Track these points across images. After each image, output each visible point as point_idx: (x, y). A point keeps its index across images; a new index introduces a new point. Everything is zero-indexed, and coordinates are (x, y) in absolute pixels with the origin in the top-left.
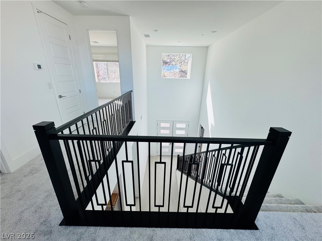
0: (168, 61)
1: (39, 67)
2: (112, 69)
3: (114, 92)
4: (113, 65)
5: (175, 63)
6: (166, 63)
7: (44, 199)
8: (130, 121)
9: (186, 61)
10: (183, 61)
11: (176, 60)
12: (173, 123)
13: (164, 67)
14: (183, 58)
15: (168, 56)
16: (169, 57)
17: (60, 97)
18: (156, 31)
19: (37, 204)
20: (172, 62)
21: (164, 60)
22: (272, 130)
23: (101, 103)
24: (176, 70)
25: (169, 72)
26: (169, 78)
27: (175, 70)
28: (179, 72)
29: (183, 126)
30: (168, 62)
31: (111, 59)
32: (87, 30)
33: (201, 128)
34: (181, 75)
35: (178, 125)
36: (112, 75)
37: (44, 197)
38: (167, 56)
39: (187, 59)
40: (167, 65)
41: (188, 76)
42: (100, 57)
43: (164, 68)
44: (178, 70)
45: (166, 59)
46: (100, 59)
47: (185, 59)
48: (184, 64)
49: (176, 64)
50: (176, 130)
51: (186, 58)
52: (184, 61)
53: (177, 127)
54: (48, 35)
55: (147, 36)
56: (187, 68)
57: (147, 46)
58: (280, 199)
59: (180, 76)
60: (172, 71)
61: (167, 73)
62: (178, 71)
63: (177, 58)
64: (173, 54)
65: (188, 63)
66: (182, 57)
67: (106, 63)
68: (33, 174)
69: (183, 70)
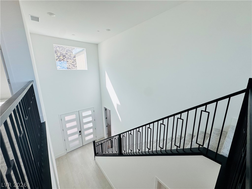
10: (62, 60)
12: (79, 114)
33: (105, 110)
35: (84, 114)
50: (83, 119)
53: (83, 115)
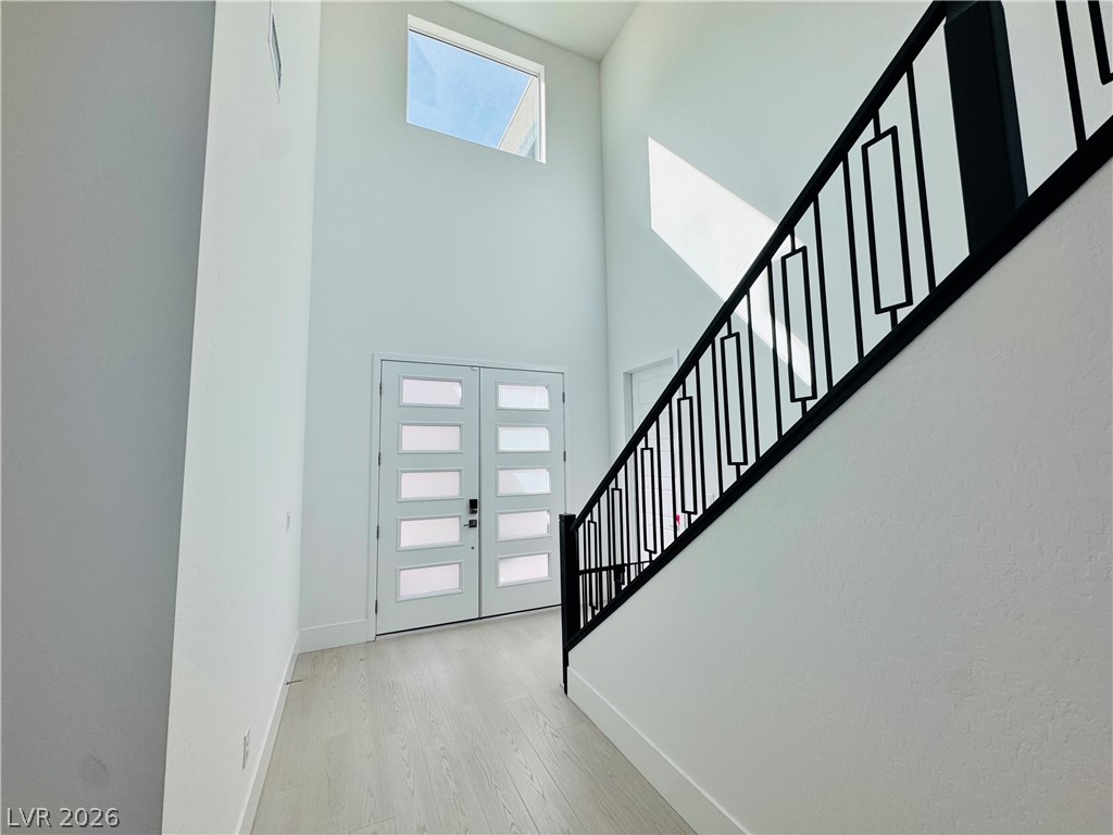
12: (479, 385)
35: (510, 397)
50: (501, 429)
53: (503, 404)
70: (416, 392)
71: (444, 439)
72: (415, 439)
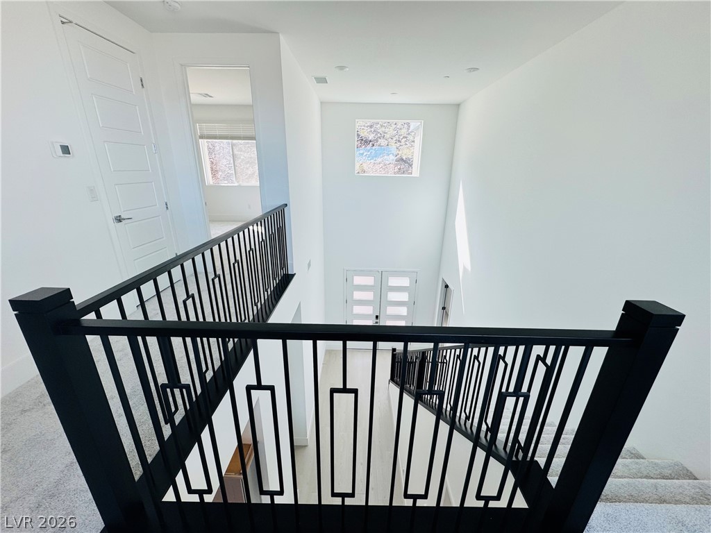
0: (371, 137)
1: (66, 150)
2: (245, 155)
3: (249, 207)
4: (249, 147)
5: (386, 142)
6: (366, 142)
7: (62, 472)
8: (281, 273)
9: (410, 138)
10: (404, 137)
11: (387, 136)
12: (381, 277)
13: (361, 152)
14: (404, 132)
15: (371, 127)
16: (373, 130)
17: (119, 219)
18: (342, 68)
19: (45, 486)
20: (380, 140)
21: (362, 135)
22: (630, 307)
23: (217, 231)
24: (388, 157)
25: (372, 161)
26: (372, 175)
27: (386, 157)
28: (394, 162)
29: (405, 282)
30: (370, 139)
31: (242, 133)
32: (182, 65)
33: (444, 286)
34: (400, 169)
35: (393, 282)
36: (247, 169)
37: (64, 466)
38: (367, 127)
39: (413, 134)
40: (369, 147)
41: (416, 171)
42: (218, 129)
43: (363, 154)
44: (392, 158)
45: (365, 133)
46: (218, 133)
47: (409, 134)
48: (406, 144)
49: (388, 145)
50: (389, 293)
51: (410, 131)
52: (406, 137)
53: (390, 284)
54: (89, 76)
55: (322, 80)
56: (413, 153)
57: (321, 103)
58: (637, 463)
59: (396, 170)
60: (379, 160)
61: (368, 164)
62: (393, 160)
63: (390, 131)
64: (381, 122)
65: (413, 142)
66: (401, 129)
67: (230, 141)
68: (44, 405)
69: (404, 158)
70: (358, 280)
71: (369, 296)
72: (358, 295)
